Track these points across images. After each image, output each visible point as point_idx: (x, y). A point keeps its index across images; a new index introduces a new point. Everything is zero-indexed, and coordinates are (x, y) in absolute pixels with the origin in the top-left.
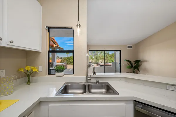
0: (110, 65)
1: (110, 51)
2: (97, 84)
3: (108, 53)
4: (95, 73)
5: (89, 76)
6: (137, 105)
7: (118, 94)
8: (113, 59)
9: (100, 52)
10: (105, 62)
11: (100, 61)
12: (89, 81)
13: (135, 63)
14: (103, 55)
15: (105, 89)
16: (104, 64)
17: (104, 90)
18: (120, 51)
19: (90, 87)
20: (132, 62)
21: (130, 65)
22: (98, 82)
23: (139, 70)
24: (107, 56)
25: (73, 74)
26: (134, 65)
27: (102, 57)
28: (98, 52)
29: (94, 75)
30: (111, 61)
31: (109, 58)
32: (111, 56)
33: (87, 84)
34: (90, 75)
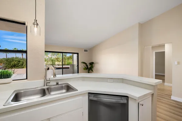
0: (68, 68)
1: (67, 54)
2: (57, 86)
3: (65, 55)
4: (55, 75)
5: (48, 79)
6: (90, 96)
7: (77, 90)
8: (70, 61)
9: (57, 53)
10: (62, 65)
11: (57, 63)
12: (48, 84)
13: (90, 65)
14: (60, 57)
15: (65, 89)
16: (61, 67)
17: (64, 91)
18: (78, 54)
19: (49, 90)
20: (87, 64)
21: (86, 66)
22: (57, 84)
23: (92, 71)
24: (64, 58)
25: (27, 79)
26: (89, 66)
27: (59, 59)
28: (54, 53)
29: (54, 77)
30: (69, 63)
31: (67, 60)
32: (69, 58)
33: (45, 87)
34: (50, 78)
